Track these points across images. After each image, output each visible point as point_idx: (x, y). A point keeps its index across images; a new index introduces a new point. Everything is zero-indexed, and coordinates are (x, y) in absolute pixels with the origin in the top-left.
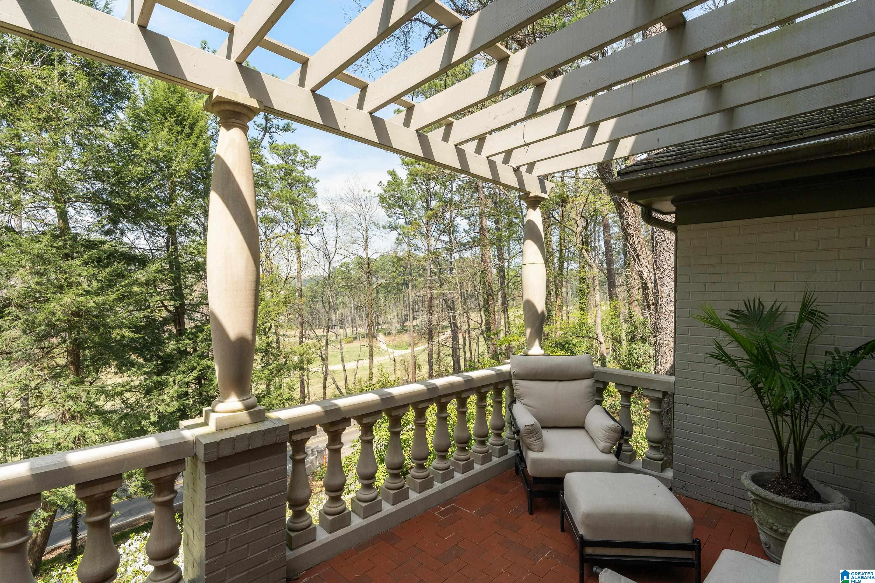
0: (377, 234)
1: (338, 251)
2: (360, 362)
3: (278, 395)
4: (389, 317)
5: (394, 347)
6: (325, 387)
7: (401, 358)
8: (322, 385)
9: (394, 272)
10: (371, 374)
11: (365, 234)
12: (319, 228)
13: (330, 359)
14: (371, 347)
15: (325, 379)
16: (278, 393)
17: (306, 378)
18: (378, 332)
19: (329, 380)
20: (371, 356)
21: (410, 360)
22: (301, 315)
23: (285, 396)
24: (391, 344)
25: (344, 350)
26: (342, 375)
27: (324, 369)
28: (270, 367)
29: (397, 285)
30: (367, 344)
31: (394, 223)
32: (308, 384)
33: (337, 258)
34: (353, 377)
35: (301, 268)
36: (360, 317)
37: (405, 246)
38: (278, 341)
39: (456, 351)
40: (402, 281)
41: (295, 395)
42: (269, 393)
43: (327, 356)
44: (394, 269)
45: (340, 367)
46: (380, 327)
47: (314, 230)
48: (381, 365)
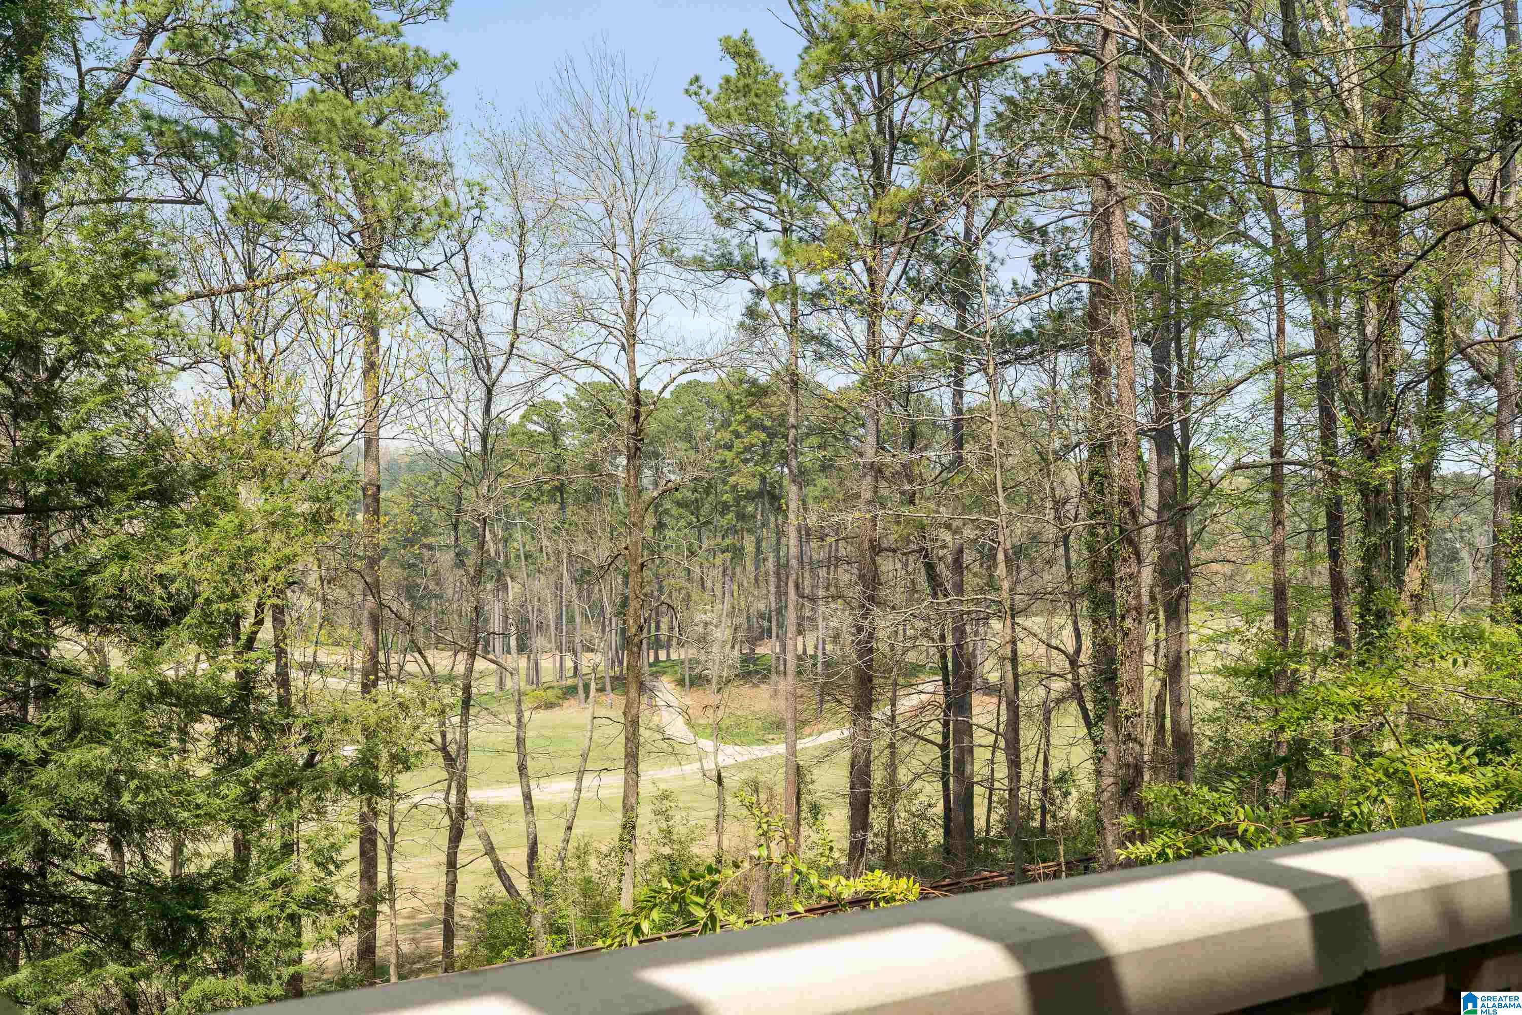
0: (677, 285)
1: (523, 345)
2: (588, 780)
3: (275, 885)
4: (699, 617)
5: (720, 732)
6: (452, 865)
7: (746, 775)
8: (443, 858)
9: (729, 447)
10: (629, 827)
11: (627, 287)
12: (455, 246)
13: (475, 761)
14: (633, 724)
15: (456, 835)
16: (275, 874)
17: (382, 826)
18: (655, 675)
19: (470, 843)
20: (632, 758)
21: (779, 780)
22: (373, 588)
23: (304, 887)
24: (710, 717)
25: (530, 734)
26: (520, 825)
27: (453, 799)
28: (248, 773)
29: (737, 500)
30: (617, 714)
31: (741, 246)
32: (390, 849)
33: (515, 375)
34: (561, 834)
35: (377, 397)
36: (597, 610)
37: (779, 338)
38: (283, 680)
39: (960, 764)
40: (755, 485)
41: (340, 890)
42: (239, 875)
43: (464, 748)
44: (726, 436)
45: (512, 794)
46: (662, 655)
47: (431, 256)
48: (665, 796)
